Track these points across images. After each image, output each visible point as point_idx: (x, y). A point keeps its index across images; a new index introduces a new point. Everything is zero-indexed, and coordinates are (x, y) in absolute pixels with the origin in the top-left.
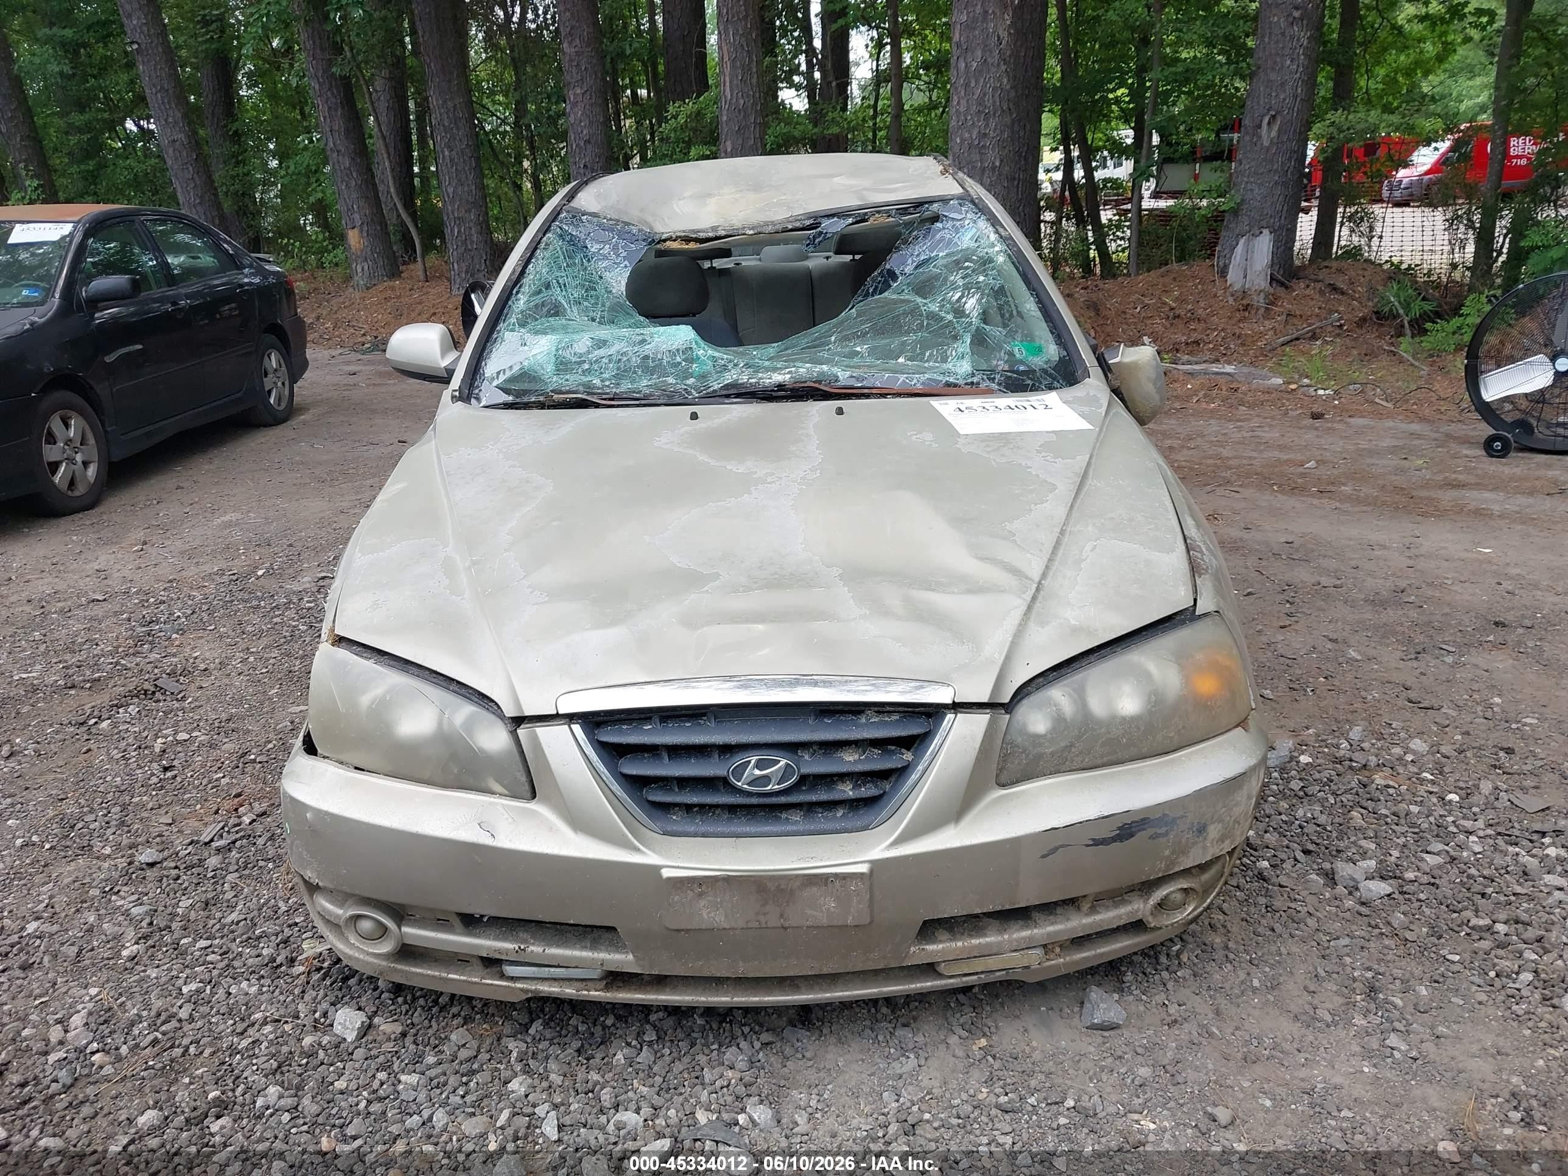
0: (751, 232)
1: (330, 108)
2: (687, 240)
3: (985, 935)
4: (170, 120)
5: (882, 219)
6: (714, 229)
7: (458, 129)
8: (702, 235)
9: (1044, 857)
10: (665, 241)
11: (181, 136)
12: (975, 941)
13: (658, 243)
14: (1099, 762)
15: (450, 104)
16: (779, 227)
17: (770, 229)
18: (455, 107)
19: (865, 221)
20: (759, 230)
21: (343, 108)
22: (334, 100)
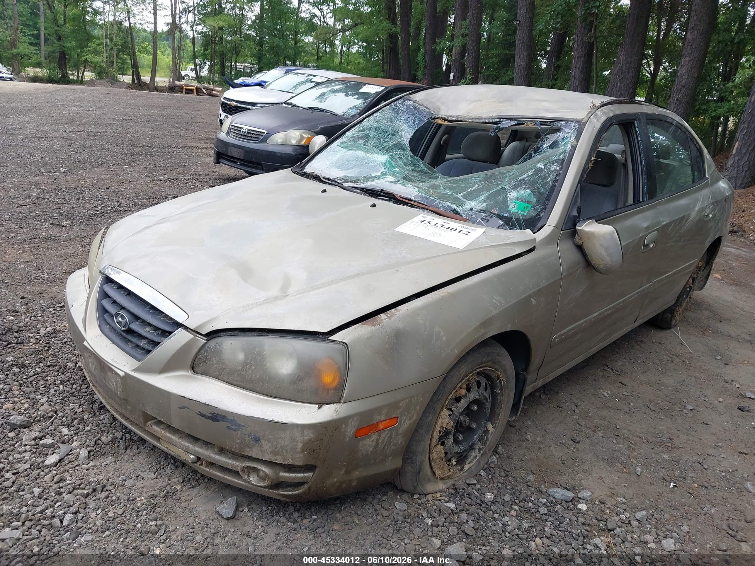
0: (470, 121)
1: (578, 57)
2: (445, 120)
3: (174, 435)
4: (522, 56)
5: (531, 125)
6: (457, 117)
7: (629, 73)
8: (450, 119)
9: (180, 408)
10: (436, 118)
11: (524, 64)
12: (169, 435)
13: (433, 119)
14: (235, 383)
15: (629, 60)
16: (482, 121)
17: (478, 121)
18: (631, 62)
19: (523, 124)
20: (473, 120)
21: (585, 57)
22: (581, 53)
